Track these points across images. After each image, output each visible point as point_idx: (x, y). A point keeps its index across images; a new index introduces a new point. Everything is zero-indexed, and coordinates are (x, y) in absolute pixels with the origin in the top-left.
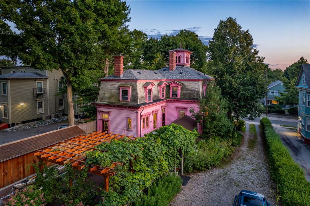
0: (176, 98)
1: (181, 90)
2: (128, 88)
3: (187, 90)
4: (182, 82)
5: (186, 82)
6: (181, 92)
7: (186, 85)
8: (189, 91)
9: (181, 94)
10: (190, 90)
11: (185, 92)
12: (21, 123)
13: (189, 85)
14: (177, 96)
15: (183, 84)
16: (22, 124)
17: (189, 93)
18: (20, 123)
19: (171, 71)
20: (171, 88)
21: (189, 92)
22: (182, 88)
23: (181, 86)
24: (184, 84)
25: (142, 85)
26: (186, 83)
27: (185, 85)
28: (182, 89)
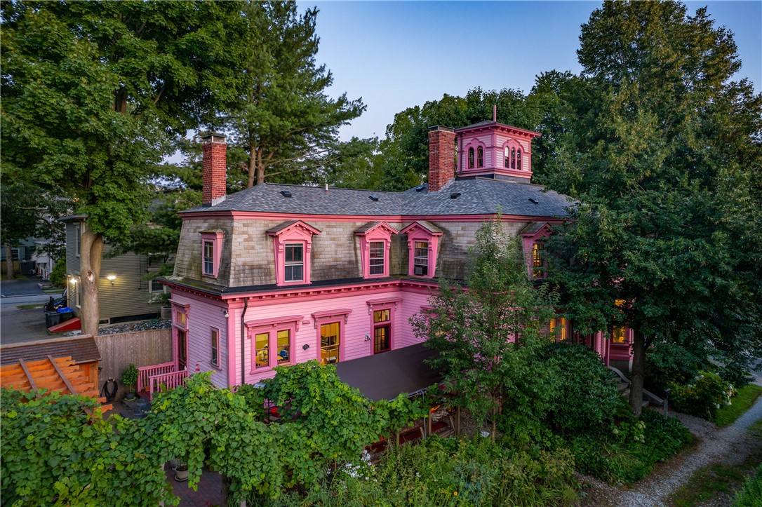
0: (425, 277)
1: (440, 252)
2: (212, 237)
3: (456, 250)
4: (443, 225)
5: (454, 224)
6: (439, 258)
7: (454, 236)
8: (461, 254)
9: (438, 265)
10: (465, 253)
11: (449, 258)
12: (109, 321)
13: (463, 235)
14: (425, 271)
15: (446, 232)
16: (111, 323)
17: (460, 262)
18: (107, 322)
19: (432, 193)
20: (411, 245)
21: (460, 257)
22: (442, 245)
23: (441, 238)
24: (448, 231)
25: (263, 229)
26: (454, 228)
27: (450, 235)
28: (441, 250)
